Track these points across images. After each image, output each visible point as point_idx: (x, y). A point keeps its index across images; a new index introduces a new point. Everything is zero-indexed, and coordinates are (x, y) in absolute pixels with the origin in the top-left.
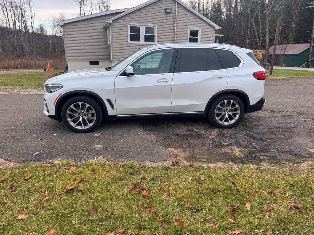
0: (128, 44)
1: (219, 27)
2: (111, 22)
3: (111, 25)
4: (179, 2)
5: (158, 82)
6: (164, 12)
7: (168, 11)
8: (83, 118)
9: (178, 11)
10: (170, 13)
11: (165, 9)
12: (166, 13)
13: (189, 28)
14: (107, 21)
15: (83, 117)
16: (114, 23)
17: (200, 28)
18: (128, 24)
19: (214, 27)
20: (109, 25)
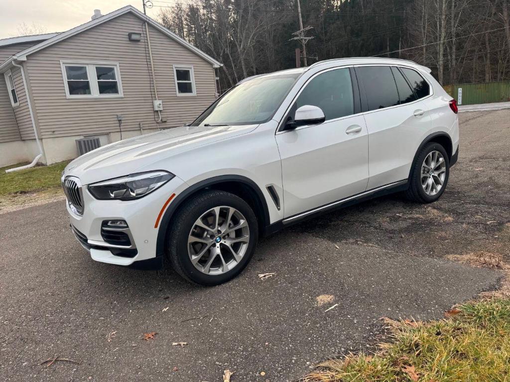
0: (67, 101)
1: (219, 63)
2: (25, 59)
3: (24, 64)
4: (150, 22)
5: (347, 133)
6: (128, 39)
7: (134, 37)
8: (221, 244)
9: (151, 39)
10: (138, 41)
11: (127, 34)
12: (131, 40)
13: (174, 66)
14: (15, 57)
15: (222, 241)
16: (30, 61)
17: (192, 66)
18: (61, 63)
19: (211, 64)
20: (19, 66)
